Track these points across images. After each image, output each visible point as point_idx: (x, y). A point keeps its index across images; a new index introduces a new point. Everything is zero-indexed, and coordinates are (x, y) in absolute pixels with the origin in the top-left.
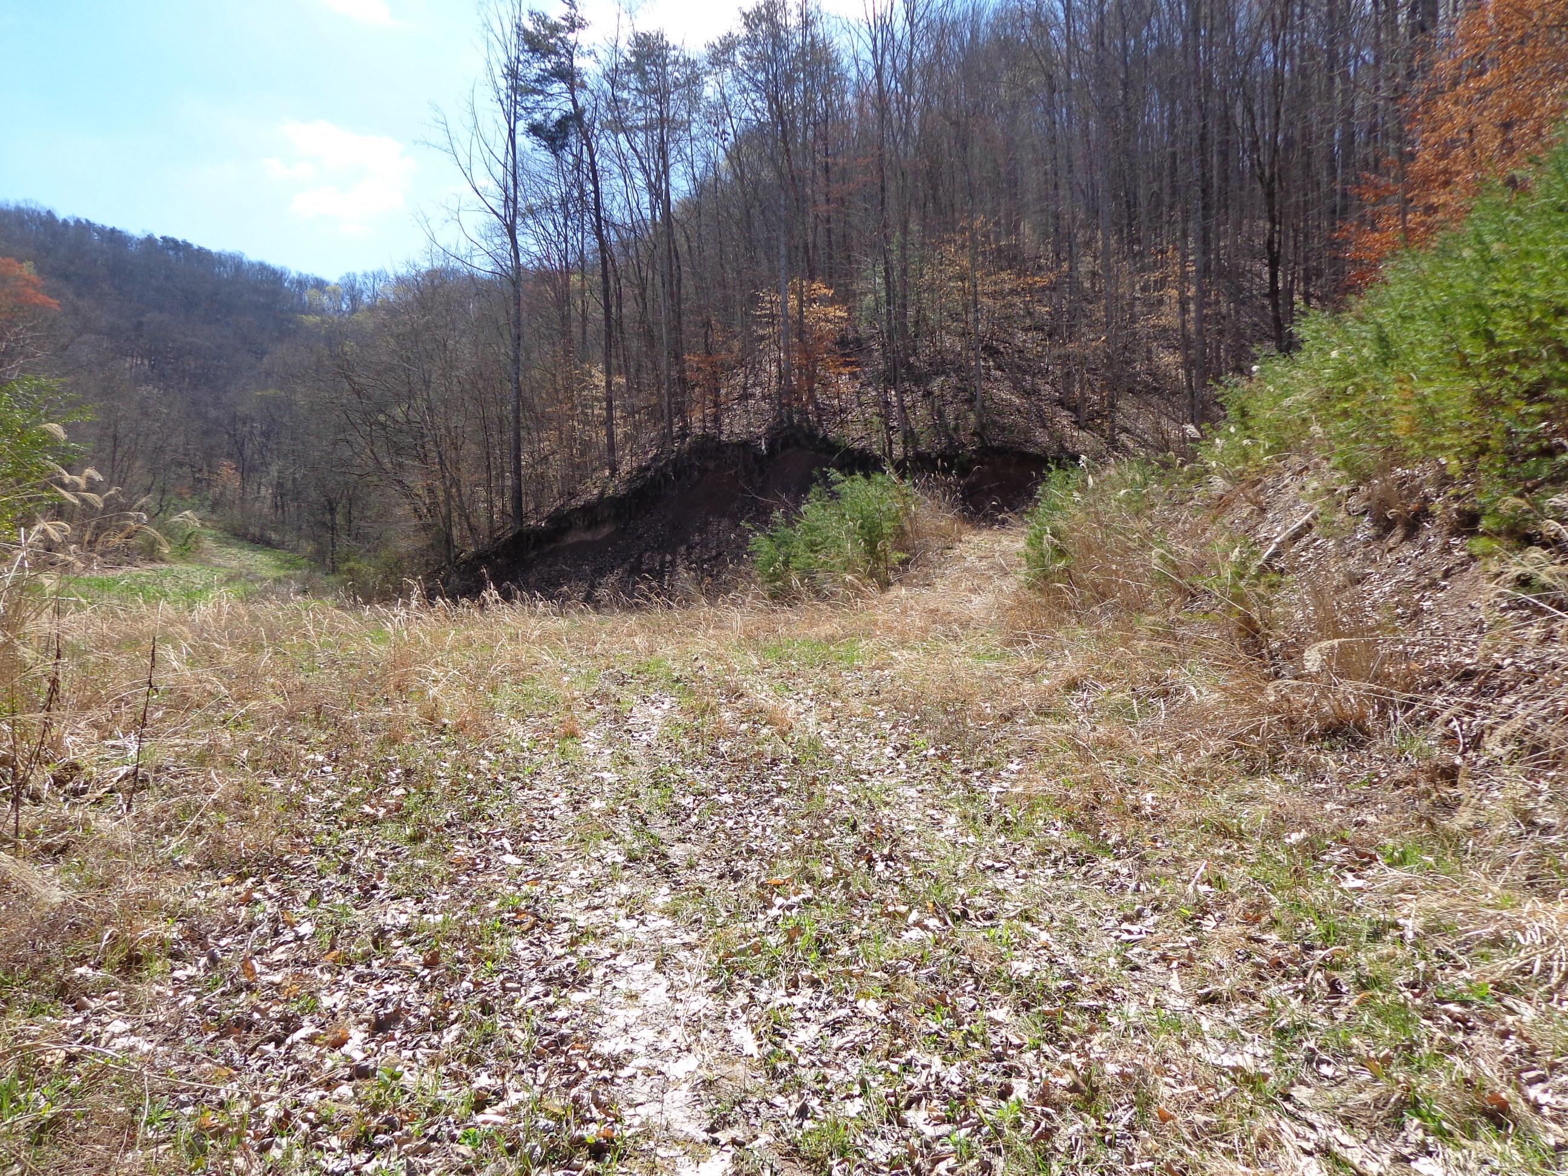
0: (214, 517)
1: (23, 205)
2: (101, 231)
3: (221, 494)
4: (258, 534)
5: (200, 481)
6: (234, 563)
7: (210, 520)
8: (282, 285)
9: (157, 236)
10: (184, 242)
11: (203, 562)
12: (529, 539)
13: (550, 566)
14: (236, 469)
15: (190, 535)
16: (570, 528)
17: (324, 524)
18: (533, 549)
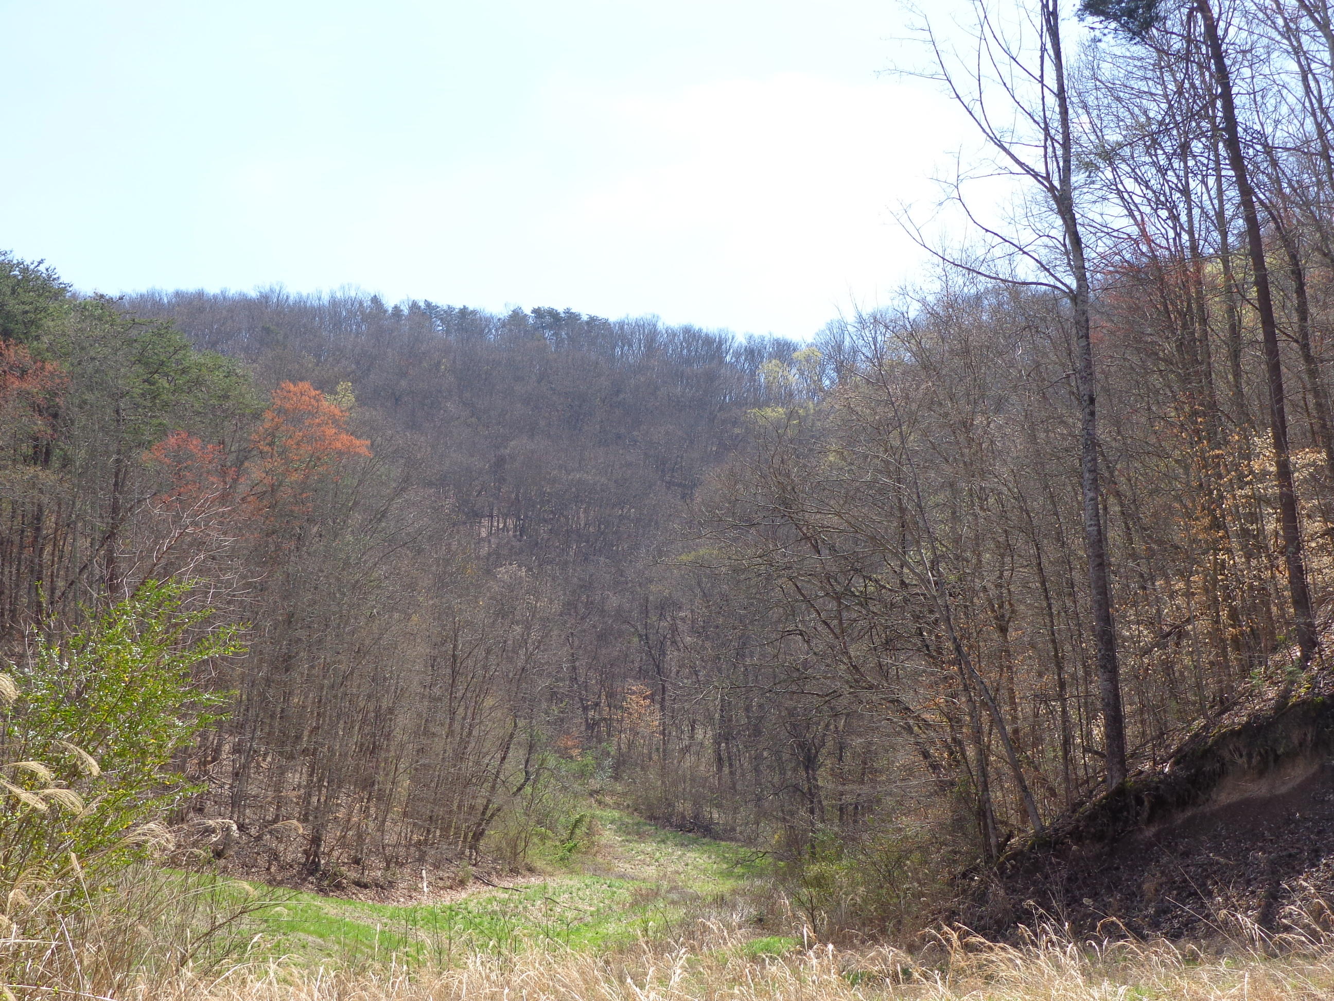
0: (619, 788)
1: (339, 295)
2: (447, 316)
3: (630, 745)
4: (689, 814)
5: (596, 723)
6: (651, 871)
7: (613, 793)
8: (721, 361)
9: (527, 310)
10: (567, 312)
11: (599, 871)
12: (1140, 802)
13: (1186, 854)
14: (652, 697)
15: (578, 822)
16: (1223, 773)
17: (796, 788)
18: (1150, 821)
